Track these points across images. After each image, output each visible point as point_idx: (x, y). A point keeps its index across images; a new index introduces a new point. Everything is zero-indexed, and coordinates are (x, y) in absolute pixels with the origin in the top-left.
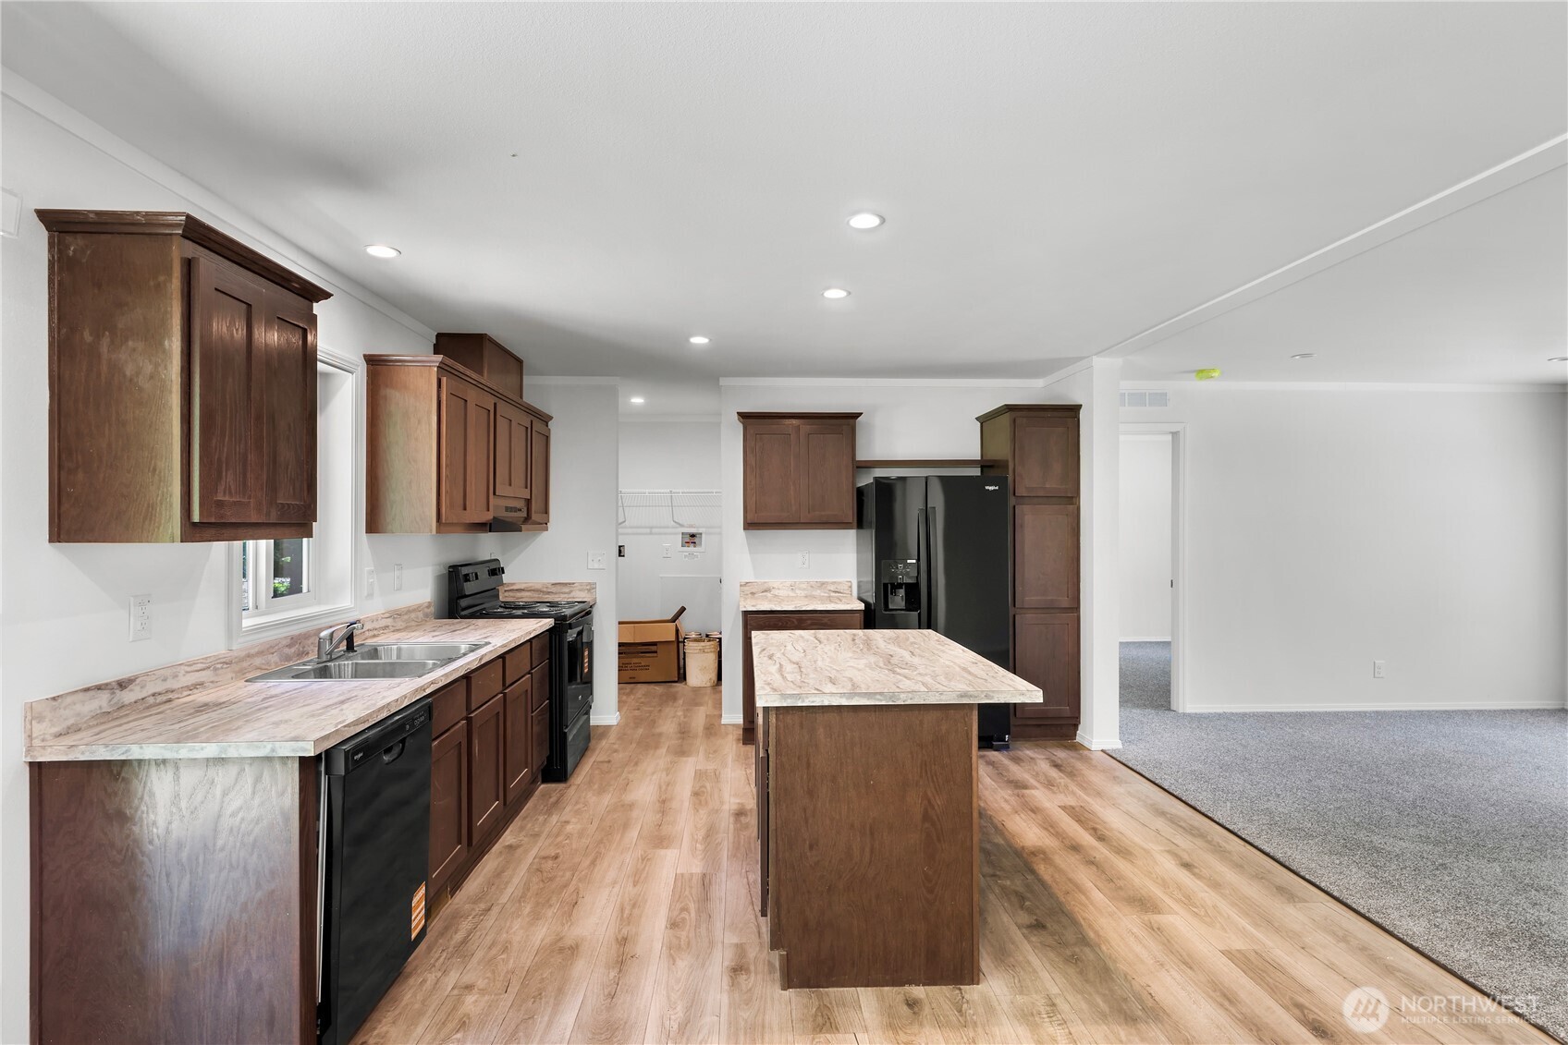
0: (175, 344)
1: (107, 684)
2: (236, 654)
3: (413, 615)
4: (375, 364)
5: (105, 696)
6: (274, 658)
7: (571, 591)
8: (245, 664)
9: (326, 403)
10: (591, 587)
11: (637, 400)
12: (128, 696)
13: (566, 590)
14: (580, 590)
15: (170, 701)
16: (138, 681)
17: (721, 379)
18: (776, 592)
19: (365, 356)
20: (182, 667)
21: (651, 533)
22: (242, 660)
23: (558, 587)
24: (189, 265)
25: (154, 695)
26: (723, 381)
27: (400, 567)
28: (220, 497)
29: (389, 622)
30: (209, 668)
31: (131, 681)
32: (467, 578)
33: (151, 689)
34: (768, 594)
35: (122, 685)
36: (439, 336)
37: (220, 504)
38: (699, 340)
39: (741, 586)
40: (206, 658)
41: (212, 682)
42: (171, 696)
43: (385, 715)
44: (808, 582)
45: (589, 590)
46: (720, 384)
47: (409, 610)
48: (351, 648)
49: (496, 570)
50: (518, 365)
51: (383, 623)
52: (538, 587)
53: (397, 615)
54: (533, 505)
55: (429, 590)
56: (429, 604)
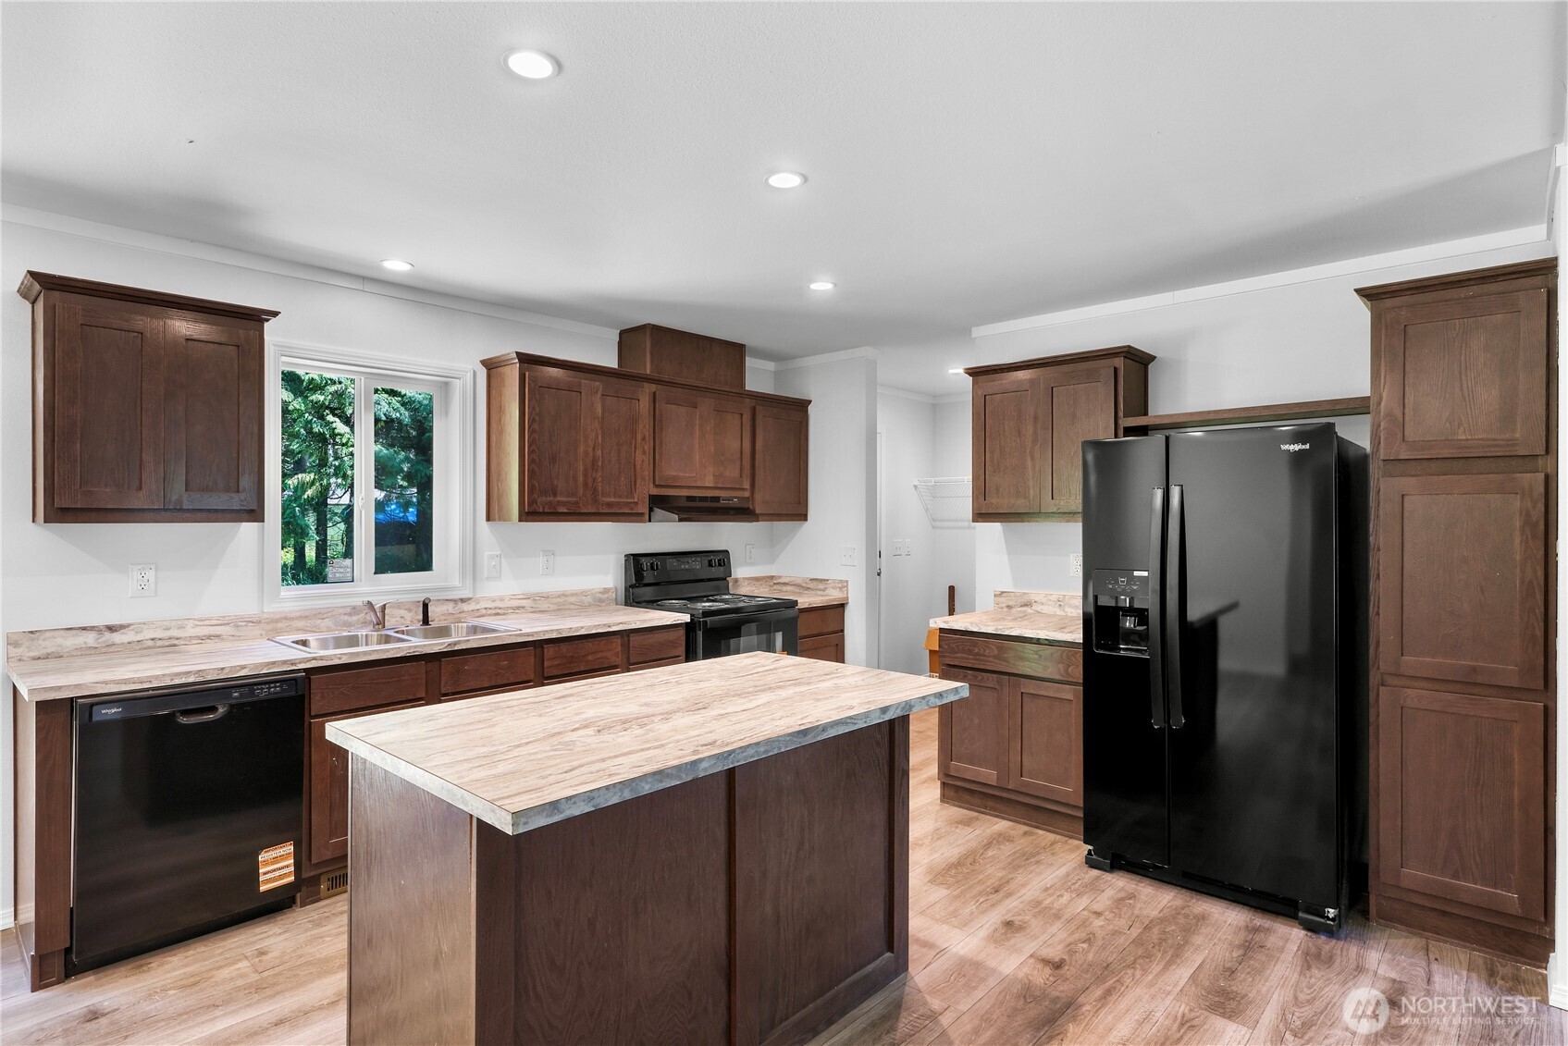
0: (42, 372)
1: (97, 627)
2: (265, 616)
3: (575, 594)
4: (490, 368)
5: (90, 634)
7: (826, 588)
10: (844, 585)
12: (118, 638)
13: (821, 586)
14: (833, 588)
15: (175, 645)
16: (131, 628)
17: (973, 329)
18: (1039, 608)
19: (481, 362)
20: (191, 621)
22: (274, 621)
23: (815, 583)
25: (153, 639)
26: (977, 332)
27: (551, 553)
28: (93, 489)
29: (524, 603)
30: (228, 624)
31: (122, 627)
33: (149, 635)
34: (1029, 610)
35: (111, 629)
36: (622, 333)
38: (822, 286)
39: (995, 595)
40: (224, 617)
41: (233, 636)
42: (176, 642)
45: (841, 588)
46: (973, 336)
47: (564, 595)
48: (426, 621)
49: (720, 560)
50: (736, 352)
51: (516, 603)
52: (799, 581)
53: (534, 597)
54: (758, 496)
55: (610, 577)
56: (606, 591)
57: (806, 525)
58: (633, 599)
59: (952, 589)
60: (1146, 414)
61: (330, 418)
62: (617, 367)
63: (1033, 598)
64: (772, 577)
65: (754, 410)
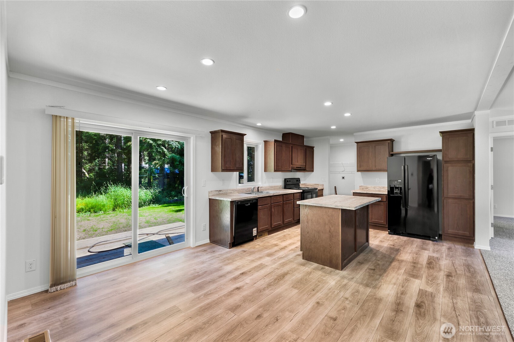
0: (220, 146)
1: (218, 190)
3: (276, 187)
4: (266, 142)
5: (218, 192)
6: (245, 191)
8: (239, 191)
9: (257, 151)
10: (323, 185)
11: (342, 140)
12: (221, 192)
13: (318, 186)
14: (320, 186)
18: (370, 189)
19: (263, 141)
20: (229, 190)
21: (352, 173)
22: (239, 190)
23: (316, 185)
24: (222, 136)
26: (355, 134)
27: (273, 178)
28: (227, 166)
29: (269, 188)
30: (233, 191)
31: (221, 191)
32: (288, 181)
33: (224, 192)
34: (367, 189)
35: (220, 191)
36: (283, 134)
37: (226, 167)
38: (333, 127)
43: (246, 198)
44: (379, 187)
45: (322, 186)
47: (275, 187)
48: (258, 191)
49: (298, 180)
50: (302, 137)
51: (268, 188)
52: (312, 185)
53: (272, 187)
54: (307, 167)
55: (281, 183)
56: (281, 186)
57: (313, 172)
58: (286, 187)
59: (335, 187)
60: (393, 152)
61: (162, 147)
62: (282, 140)
63: (368, 187)
64: (305, 184)
65: (306, 149)
